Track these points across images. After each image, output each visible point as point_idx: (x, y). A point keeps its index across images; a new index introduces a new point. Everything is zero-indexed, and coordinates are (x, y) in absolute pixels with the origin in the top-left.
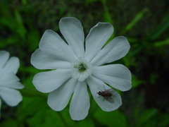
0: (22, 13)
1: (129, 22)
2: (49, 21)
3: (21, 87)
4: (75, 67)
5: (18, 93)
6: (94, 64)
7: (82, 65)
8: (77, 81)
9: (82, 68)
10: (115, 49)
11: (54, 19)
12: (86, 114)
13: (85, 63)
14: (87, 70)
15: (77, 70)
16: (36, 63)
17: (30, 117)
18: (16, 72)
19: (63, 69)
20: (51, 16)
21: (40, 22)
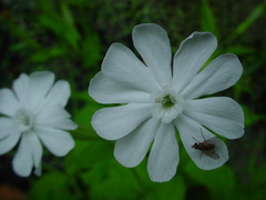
0: (73, 8)
1: (241, 20)
2: (114, 19)
3: (73, 127)
4: (157, 101)
5: (68, 135)
6: (186, 97)
7: (167, 97)
8: (160, 122)
9: (168, 102)
10: (219, 73)
11: (123, 16)
12: (173, 172)
13: (172, 95)
14: (176, 105)
15: (160, 105)
16: (97, 93)
17: (85, 170)
18: (64, 103)
19: (138, 103)
20: (117, 11)
21: (101, 22)
